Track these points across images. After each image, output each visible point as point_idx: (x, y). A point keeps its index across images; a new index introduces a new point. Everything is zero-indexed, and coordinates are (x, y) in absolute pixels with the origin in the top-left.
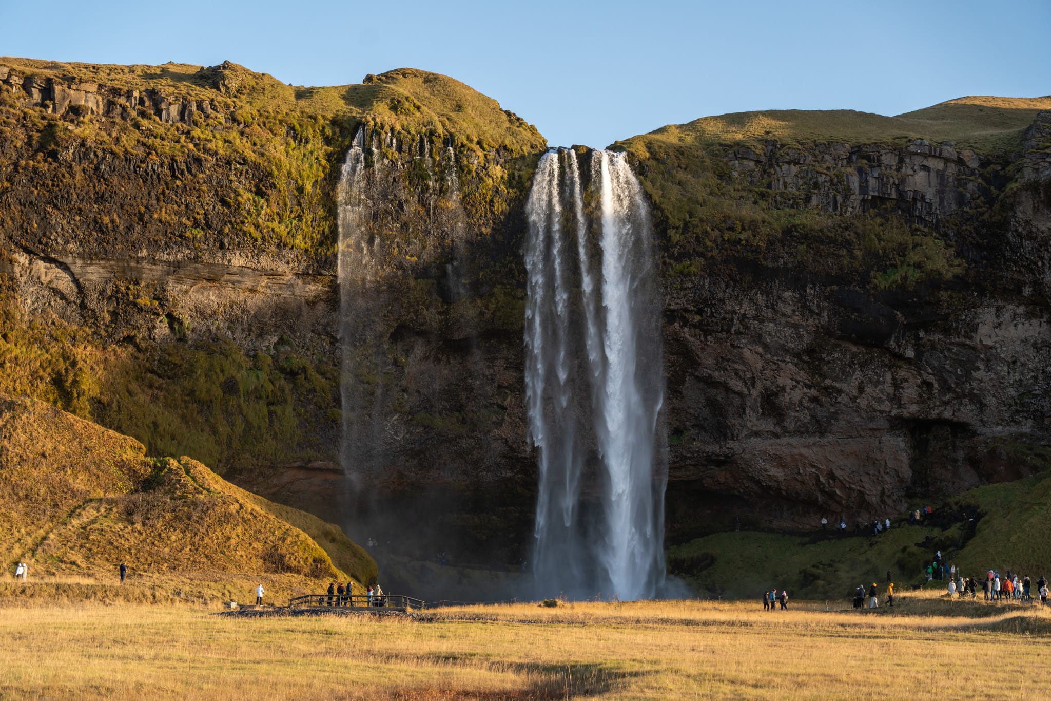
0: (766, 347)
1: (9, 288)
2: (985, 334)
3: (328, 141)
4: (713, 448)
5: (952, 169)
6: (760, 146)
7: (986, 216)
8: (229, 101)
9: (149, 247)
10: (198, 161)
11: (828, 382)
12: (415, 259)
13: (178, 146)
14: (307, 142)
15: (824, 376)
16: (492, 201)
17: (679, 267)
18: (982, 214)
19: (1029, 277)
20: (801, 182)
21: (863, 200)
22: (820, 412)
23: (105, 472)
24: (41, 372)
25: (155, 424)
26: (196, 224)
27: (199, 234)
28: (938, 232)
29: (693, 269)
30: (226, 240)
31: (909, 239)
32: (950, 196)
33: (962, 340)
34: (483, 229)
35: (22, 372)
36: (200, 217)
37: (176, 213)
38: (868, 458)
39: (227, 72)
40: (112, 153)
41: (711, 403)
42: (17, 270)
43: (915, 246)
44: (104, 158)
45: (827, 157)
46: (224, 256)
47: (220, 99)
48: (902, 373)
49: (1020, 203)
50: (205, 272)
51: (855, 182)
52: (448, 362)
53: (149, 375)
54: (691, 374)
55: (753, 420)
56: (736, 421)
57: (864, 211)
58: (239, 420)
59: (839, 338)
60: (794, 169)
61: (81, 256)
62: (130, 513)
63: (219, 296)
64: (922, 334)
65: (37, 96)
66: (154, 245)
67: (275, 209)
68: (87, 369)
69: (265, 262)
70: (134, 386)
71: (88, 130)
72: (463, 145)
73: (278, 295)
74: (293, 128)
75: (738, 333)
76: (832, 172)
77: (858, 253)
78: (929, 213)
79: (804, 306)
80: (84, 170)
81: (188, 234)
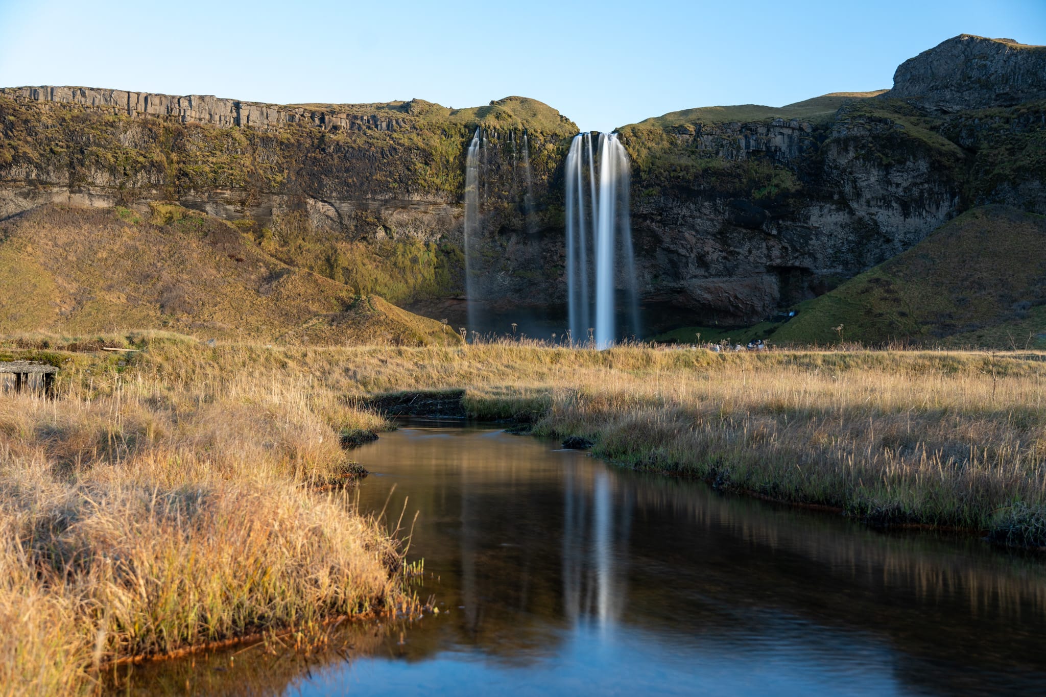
0: (697, 231)
1: (305, 216)
2: (814, 221)
3: (462, 136)
4: (673, 285)
5: (796, 133)
6: (692, 126)
7: (814, 158)
8: (412, 118)
9: (372, 193)
10: (395, 149)
11: (732, 248)
12: (507, 193)
13: (385, 142)
14: (452, 137)
15: (729, 246)
16: (547, 162)
17: (647, 192)
18: (812, 157)
19: (836, 190)
20: (714, 144)
21: (748, 152)
22: (728, 264)
23: (328, 302)
24: (320, 256)
25: (376, 279)
26: (395, 181)
27: (396, 185)
28: (788, 167)
29: (654, 192)
30: (410, 188)
31: (772, 172)
32: (795, 148)
33: (802, 224)
34: (543, 177)
35: (311, 256)
36: (397, 177)
37: (385, 176)
38: (756, 288)
39: (413, 104)
40: (352, 148)
41: (671, 261)
42: (308, 207)
43: (776, 175)
44: (348, 150)
45: (728, 130)
46: (409, 196)
47: (408, 118)
48: (771, 243)
49: (830, 150)
50: (400, 204)
51: (743, 143)
52: (532, 245)
53: (374, 255)
54: (660, 247)
55: (693, 269)
56: (684, 270)
57: (748, 158)
58: (419, 276)
59: (735, 226)
60: (710, 138)
61: (339, 199)
62: (333, 321)
63: (408, 216)
64: (780, 222)
65: (317, 121)
66: (374, 192)
67: (434, 171)
68: (342, 254)
69: (430, 198)
70: (366, 261)
71: (341, 137)
72: (532, 134)
73: (439, 214)
74: (445, 130)
75: (681, 225)
76: (731, 138)
77: (744, 180)
78: (784, 158)
79: (716, 210)
80: (339, 157)
81: (390, 186)
